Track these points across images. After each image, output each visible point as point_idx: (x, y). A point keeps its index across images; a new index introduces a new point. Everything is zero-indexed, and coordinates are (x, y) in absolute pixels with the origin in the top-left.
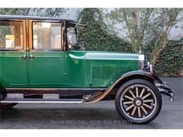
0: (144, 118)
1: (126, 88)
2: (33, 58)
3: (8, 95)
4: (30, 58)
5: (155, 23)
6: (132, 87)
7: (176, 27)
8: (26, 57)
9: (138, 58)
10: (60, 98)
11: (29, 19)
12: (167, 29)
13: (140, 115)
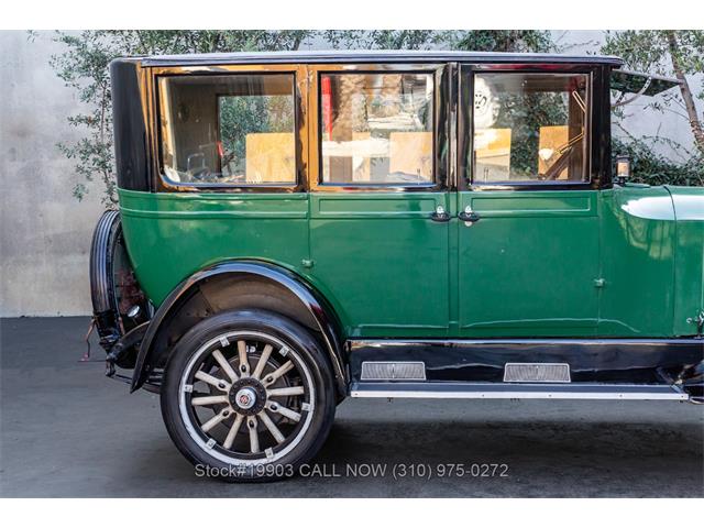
2: (474, 219)
3: (365, 365)
4: (462, 217)
8: (447, 217)
10: (576, 378)
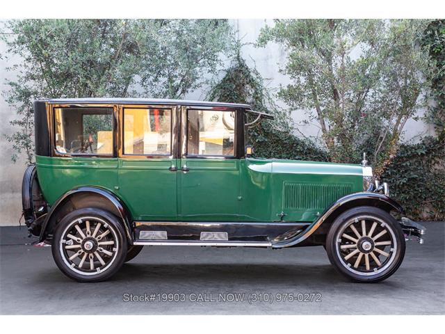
0: (376, 272)
1: (345, 221)
2: (187, 170)
3: (141, 233)
4: (182, 169)
5: (374, 111)
6: (356, 220)
7: (416, 119)
8: (176, 169)
9: (361, 172)
10: (230, 239)
11: (182, 105)
12: (398, 122)
13: (368, 268)
